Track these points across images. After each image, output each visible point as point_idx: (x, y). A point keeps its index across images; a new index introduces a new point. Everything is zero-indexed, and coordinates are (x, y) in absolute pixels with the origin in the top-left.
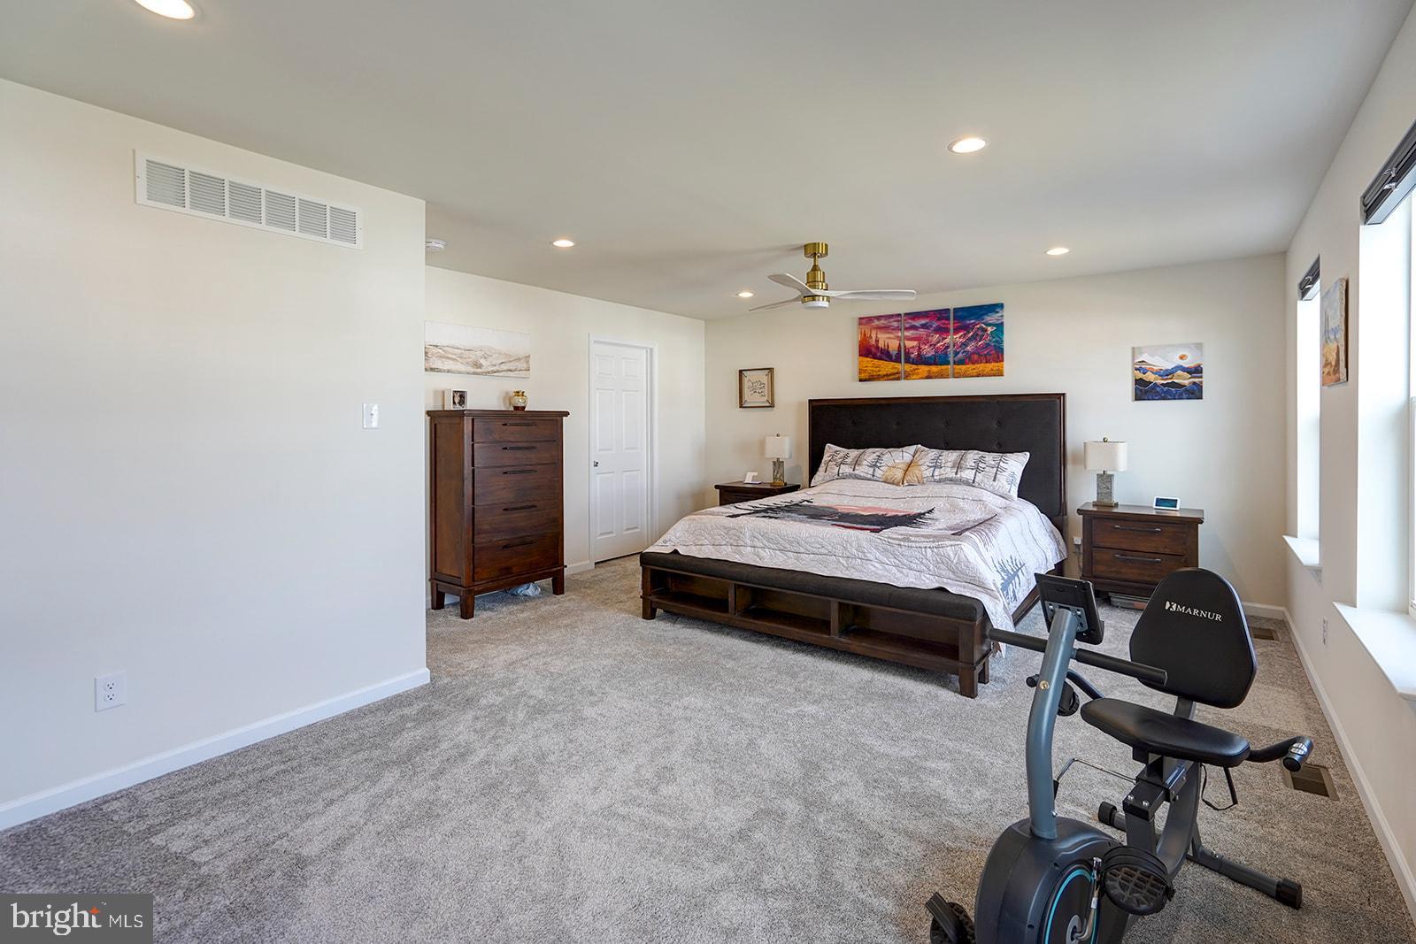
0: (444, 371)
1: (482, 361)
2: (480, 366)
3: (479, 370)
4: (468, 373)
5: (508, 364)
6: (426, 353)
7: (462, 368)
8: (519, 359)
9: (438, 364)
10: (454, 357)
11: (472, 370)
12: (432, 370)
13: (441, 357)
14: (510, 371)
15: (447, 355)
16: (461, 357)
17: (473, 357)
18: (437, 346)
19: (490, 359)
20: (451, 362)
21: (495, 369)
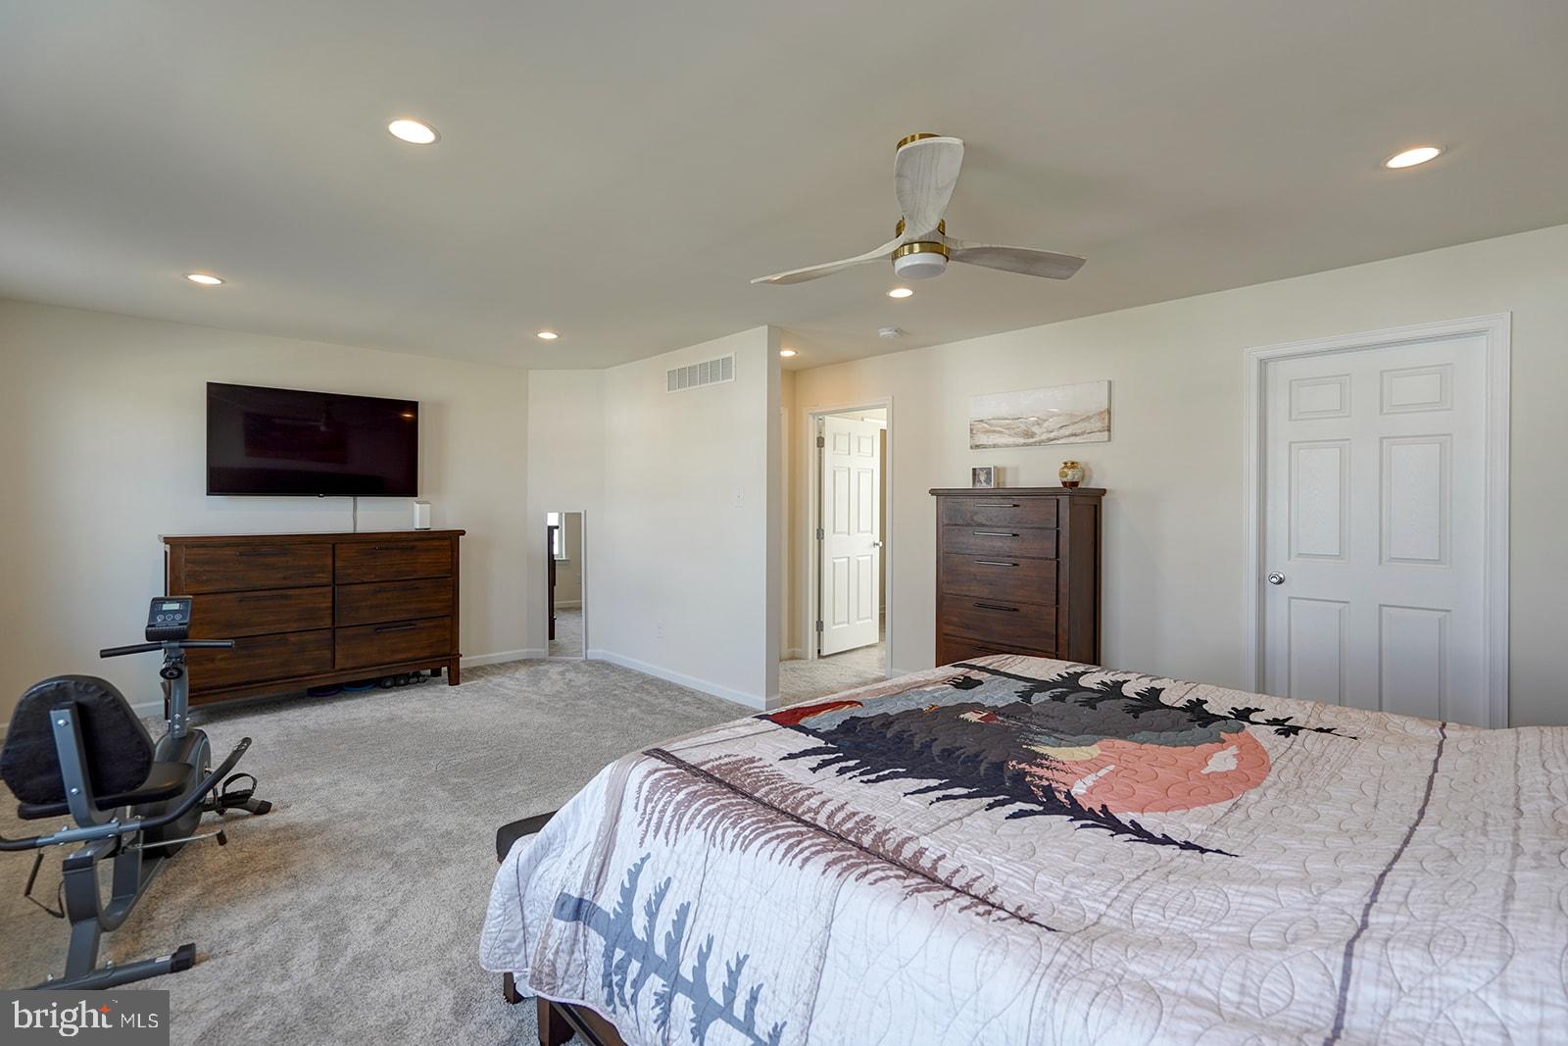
0: (989, 447)
1: (1035, 429)
2: (1033, 435)
3: (1031, 440)
4: (1018, 446)
5: (1072, 427)
6: (971, 430)
7: (1011, 440)
8: (1089, 418)
9: (982, 439)
10: (1000, 429)
11: (1022, 441)
12: (977, 446)
13: (987, 431)
14: (1075, 435)
15: (992, 429)
16: (1008, 429)
17: (1023, 427)
18: (982, 421)
19: (1046, 424)
20: (997, 435)
21: (1052, 435)
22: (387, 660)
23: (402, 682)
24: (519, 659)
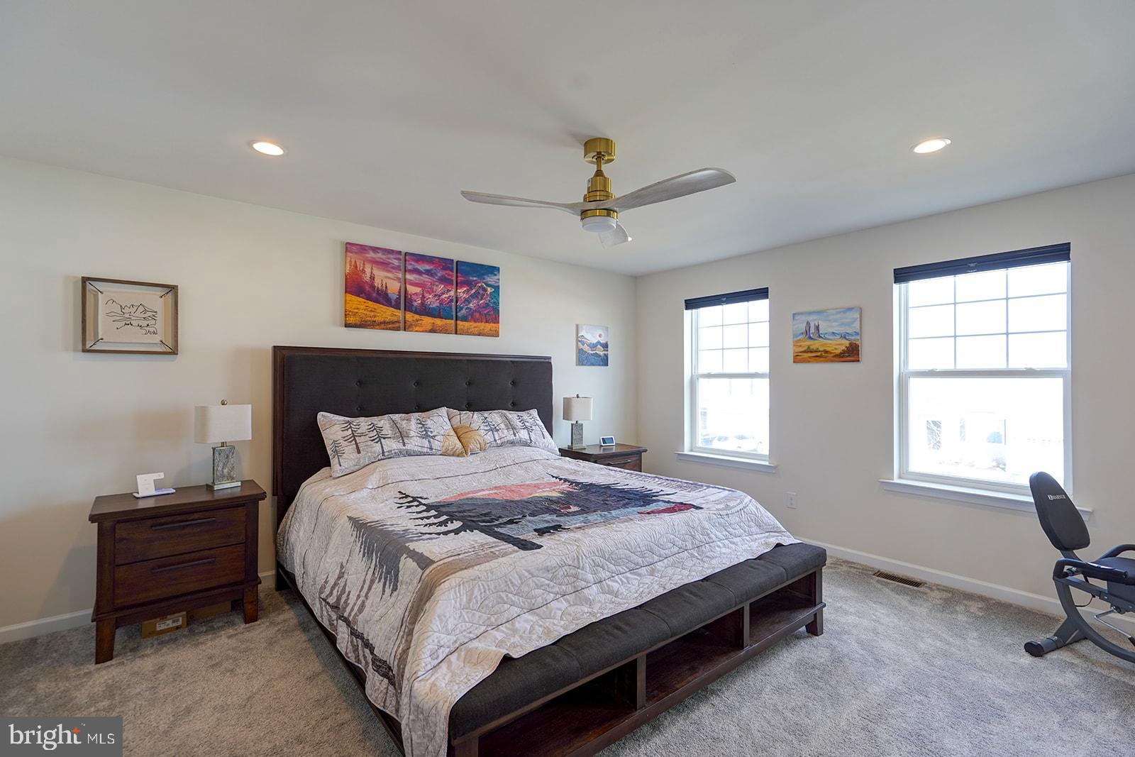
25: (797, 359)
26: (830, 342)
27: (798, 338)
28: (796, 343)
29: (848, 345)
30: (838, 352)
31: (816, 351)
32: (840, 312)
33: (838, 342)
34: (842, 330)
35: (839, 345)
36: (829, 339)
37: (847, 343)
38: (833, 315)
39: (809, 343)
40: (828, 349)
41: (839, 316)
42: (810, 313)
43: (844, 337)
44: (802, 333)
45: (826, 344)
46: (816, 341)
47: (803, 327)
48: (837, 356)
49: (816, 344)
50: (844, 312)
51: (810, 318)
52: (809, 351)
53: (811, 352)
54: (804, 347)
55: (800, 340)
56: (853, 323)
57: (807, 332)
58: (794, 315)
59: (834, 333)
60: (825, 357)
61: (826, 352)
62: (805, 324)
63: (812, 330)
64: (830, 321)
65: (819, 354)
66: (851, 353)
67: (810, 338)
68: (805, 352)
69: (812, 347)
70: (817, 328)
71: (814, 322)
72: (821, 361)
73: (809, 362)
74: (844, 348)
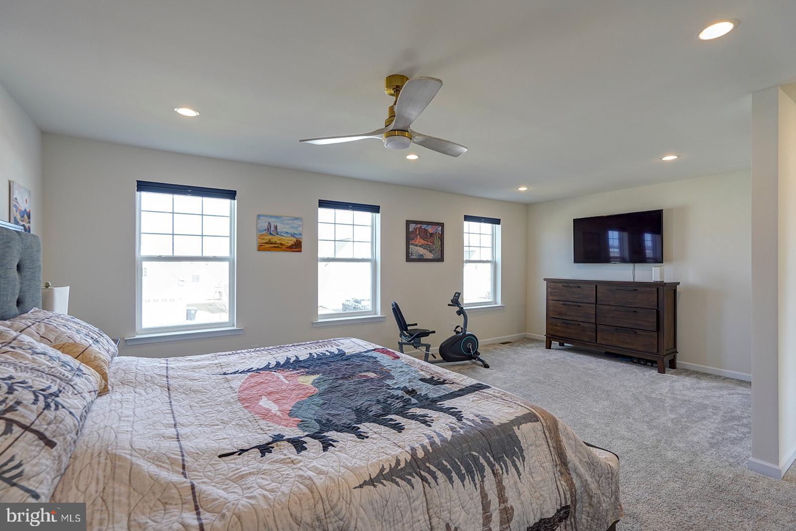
22: (620, 346)
23: (642, 363)
24: (745, 380)
25: (261, 248)
26: (284, 238)
27: (263, 233)
28: (260, 237)
29: (295, 241)
30: (289, 245)
31: (275, 244)
32: (291, 220)
33: (289, 239)
34: (291, 231)
35: (290, 240)
36: (284, 236)
37: (295, 240)
38: (287, 220)
39: (270, 237)
40: (283, 243)
41: (290, 222)
42: (272, 217)
43: (293, 235)
44: (265, 230)
45: (281, 239)
46: (275, 237)
47: (266, 225)
48: (288, 247)
49: (275, 239)
50: (293, 220)
51: (272, 220)
52: (270, 242)
53: (272, 244)
54: (266, 240)
55: (263, 234)
56: (298, 227)
57: (268, 229)
58: (259, 216)
59: (286, 232)
60: (281, 248)
61: (282, 244)
62: (267, 224)
63: (272, 229)
64: (284, 224)
65: (277, 245)
66: (297, 246)
67: (271, 234)
68: (266, 243)
69: (272, 240)
70: (276, 227)
71: (273, 224)
72: (277, 251)
73: (270, 250)
74: (293, 243)
